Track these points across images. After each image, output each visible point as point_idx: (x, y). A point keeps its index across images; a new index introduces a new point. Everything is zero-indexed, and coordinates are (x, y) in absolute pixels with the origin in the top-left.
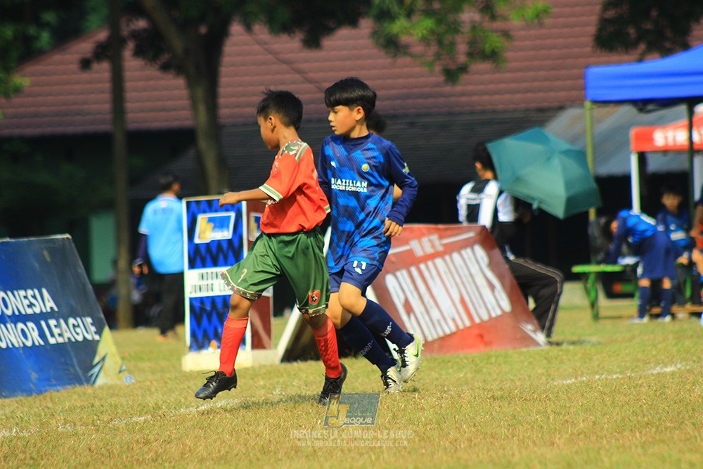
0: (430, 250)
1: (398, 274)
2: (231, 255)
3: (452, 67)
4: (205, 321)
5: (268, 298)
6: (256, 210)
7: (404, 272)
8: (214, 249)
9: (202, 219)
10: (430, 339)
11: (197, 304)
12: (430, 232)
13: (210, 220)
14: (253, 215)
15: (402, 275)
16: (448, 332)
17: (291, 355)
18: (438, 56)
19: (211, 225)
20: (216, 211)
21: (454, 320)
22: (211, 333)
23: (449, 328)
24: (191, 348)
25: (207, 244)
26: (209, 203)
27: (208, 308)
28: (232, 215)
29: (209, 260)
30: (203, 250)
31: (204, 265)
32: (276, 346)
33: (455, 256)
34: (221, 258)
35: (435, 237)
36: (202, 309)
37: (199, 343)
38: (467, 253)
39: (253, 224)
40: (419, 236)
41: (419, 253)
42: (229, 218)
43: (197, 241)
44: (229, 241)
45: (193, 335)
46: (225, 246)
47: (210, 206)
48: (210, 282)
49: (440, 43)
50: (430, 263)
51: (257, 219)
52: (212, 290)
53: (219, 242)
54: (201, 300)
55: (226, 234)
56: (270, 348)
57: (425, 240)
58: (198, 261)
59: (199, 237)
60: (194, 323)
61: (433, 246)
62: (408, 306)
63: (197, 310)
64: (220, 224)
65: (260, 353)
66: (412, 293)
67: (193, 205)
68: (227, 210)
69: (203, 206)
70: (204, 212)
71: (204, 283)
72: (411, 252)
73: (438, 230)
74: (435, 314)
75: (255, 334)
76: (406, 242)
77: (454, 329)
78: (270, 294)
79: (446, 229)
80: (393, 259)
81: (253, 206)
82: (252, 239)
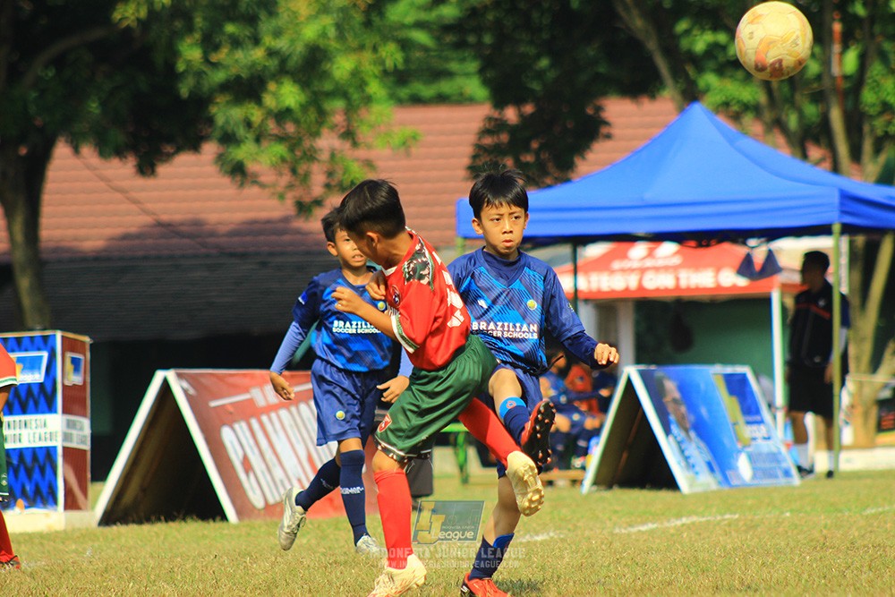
0: (273, 400)
1: (236, 426)
2: (42, 401)
3: (307, 199)
5: (85, 451)
6: (73, 350)
7: (244, 424)
8: (24, 393)
10: (271, 501)
13: (20, 360)
14: (69, 355)
15: (241, 428)
17: (109, 519)
18: (290, 186)
19: (22, 366)
20: (26, 350)
22: (18, 490)
26: (19, 340)
27: (15, 462)
28: (45, 355)
32: (93, 508)
34: (31, 403)
39: (69, 366)
40: (261, 384)
41: (261, 402)
42: (41, 358)
44: (41, 385)
46: (35, 390)
47: (19, 344)
48: (17, 432)
49: (294, 171)
50: (273, 415)
51: (75, 362)
52: (20, 441)
53: (28, 386)
55: (37, 377)
56: (86, 509)
62: (246, 463)
64: (30, 365)
65: (74, 514)
66: (252, 449)
68: (39, 349)
69: (12, 344)
70: (14, 350)
71: (10, 432)
72: (251, 401)
74: (278, 473)
75: (69, 492)
76: (246, 390)
78: (87, 447)
79: (292, 376)
80: (231, 409)
81: (69, 345)
82: (67, 383)
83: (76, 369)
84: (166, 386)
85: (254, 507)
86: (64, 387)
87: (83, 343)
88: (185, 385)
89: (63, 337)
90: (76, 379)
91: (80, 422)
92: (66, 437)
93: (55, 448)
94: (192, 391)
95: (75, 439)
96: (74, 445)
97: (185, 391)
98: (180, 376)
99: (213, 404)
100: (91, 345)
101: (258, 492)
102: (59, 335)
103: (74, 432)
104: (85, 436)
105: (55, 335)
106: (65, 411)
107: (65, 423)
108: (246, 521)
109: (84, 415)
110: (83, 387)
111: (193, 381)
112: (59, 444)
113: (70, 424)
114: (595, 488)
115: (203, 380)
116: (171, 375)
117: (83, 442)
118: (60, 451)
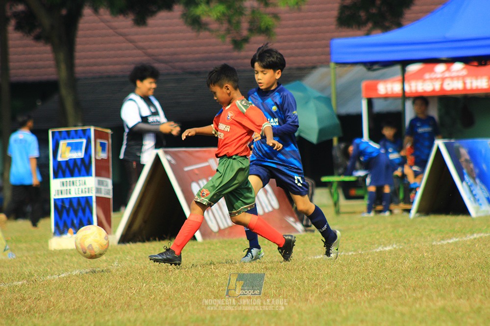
1: (200, 182)
2: (83, 169)
3: (239, 39)
4: (65, 215)
5: (109, 199)
6: (101, 138)
8: (71, 165)
9: (63, 144)
10: (222, 227)
11: (59, 203)
13: (69, 144)
14: (99, 141)
17: (126, 238)
18: (228, 31)
19: (69, 148)
20: (73, 138)
22: (69, 223)
24: (55, 233)
25: (67, 161)
26: (68, 132)
27: (67, 206)
28: (84, 141)
29: (67, 172)
30: (63, 166)
31: (64, 176)
32: (115, 232)
34: (76, 170)
36: (63, 207)
37: (61, 230)
39: (99, 148)
42: (81, 143)
43: (59, 159)
44: (82, 159)
45: (56, 225)
46: (79, 163)
47: (68, 135)
48: (68, 188)
49: (230, 21)
51: (102, 145)
52: (70, 193)
53: (75, 160)
54: (62, 200)
55: (80, 155)
56: (111, 234)
58: (60, 173)
59: (61, 157)
60: (57, 216)
63: (59, 207)
64: (75, 147)
67: (57, 134)
68: (80, 138)
69: (64, 135)
70: (65, 139)
71: (64, 188)
72: (209, 167)
75: (100, 224)
76: (206, 160)
78: (110, 196)
80: (197, 172)
81: (98, 135)
82: (98, 158)
83: (103, 150)
84: (157, 159)
85: (212, 231)
86: (96, 160)
87: (107, 133)
88: (169, 158)
89: (95, 130)
90: (103, 155)
91: (106, 181)
92: (98, 190)
93: (91, 197)
94: (173, 162)
95: (103, 191)
96: (103, 195)
97: (169, 162)
98: (166, 153)
99: (187, 169)
100: (112, 134)
101: (214, 222)
102: (92, 129)
103: (103, 188)
104: (109, 190)
105: (90, 129)
106: (97, 175)
107: (97, 182)
108: (208, 240)
109: (108, 177)
110: (107, 160)
111: (173, 155)
112: (93, 195)
113: (100, 183)
115: (180, 155)
116: (161, 152)
117: (108, 193)
118: (94, 199)
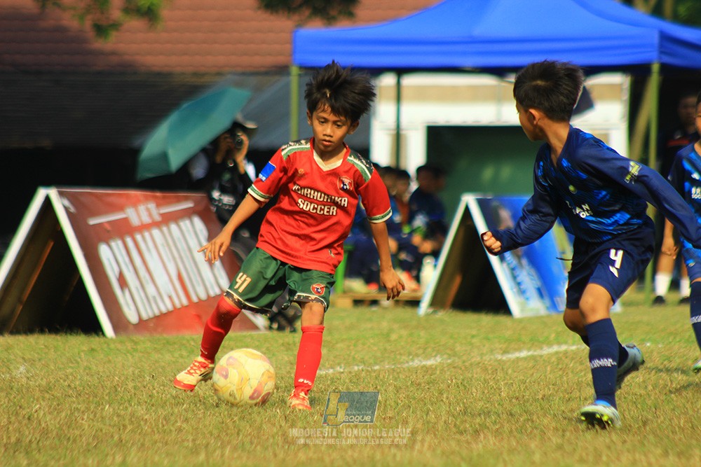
0: (146, 219)
1: (113, 244)
7: (120, 243)
10: (145, 317)
12: (147, 199)
15: (117, 245)
16: (164, 310)
21: (170, 297)
23: (166, 306)
33: (173, 227)
35: (152, 206)
38: (185, 224)
40: (135, 205)
41: (135, 221)
50: (146, 234)
57: (142, 208)
61: (150, 215)
62: (122, 280)
66: (127, 267)
72: (126, 220)
73: (155, 198)
74: (151, 290)
76: (121, 208)
77: (170, 307)
79: (164, 198)
80: (108, 227)
84: (47, 202)
85: (129, 322)
88: (67, 203)
94: (72, 210)
97: (66, 209)
98: (61, 194)
99: (92, 221)
101: (133, 307)
108: (123, 337)
111: (72, 198)
114: (431, 310)
115: (83, 199)
116: (53, 193)
